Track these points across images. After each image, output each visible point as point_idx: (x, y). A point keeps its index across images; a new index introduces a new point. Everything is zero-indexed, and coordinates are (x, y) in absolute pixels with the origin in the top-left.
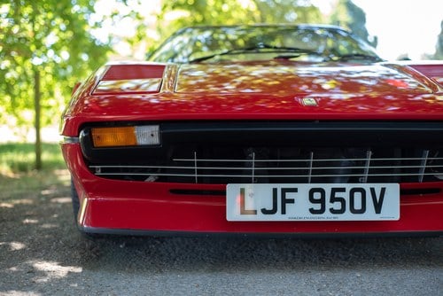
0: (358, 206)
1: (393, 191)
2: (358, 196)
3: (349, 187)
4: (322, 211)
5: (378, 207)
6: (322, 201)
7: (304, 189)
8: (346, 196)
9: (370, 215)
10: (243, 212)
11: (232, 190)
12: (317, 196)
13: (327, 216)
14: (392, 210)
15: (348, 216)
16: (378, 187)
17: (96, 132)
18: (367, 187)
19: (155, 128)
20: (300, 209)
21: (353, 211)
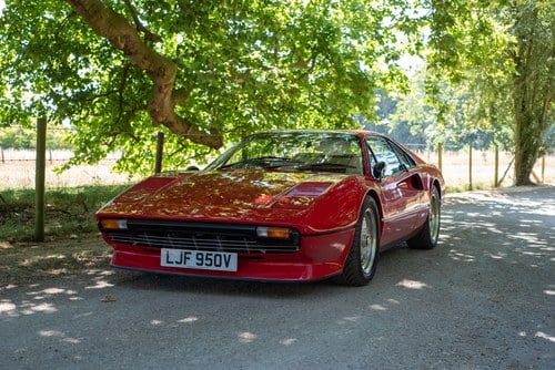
0: (218, 263)
1: (234, 257)
2: (218, 258)
3: (214, 253)
4: (201, 264)
5: (227, 265)
6: (202, 259)
7: (194, 253)
8: (212, 258)
9: (223, 268)
10: (168, 262)
11: (164, 251)
12: (200, 257)
13: (204, 267)
14: (233, 267)
15: (213, 268)
16: (227, 254)
17: (104, 222)
18: (222, 254)
19: (125, 221)
20: (192, 263)
21: (216, 265)
